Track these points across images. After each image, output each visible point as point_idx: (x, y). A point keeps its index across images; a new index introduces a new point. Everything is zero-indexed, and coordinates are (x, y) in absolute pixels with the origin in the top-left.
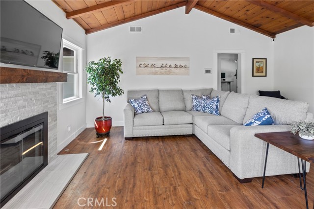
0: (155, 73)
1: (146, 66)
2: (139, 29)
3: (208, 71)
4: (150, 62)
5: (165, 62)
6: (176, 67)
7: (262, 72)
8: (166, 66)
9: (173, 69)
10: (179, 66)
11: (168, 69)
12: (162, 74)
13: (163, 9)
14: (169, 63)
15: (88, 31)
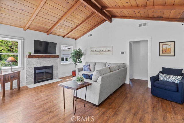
0: (97, 54)
1: (93, 51)
2: (91, 35)
3: (123, 53)
4: (95, 49)
5: (100, 49)
6: (105, 51)
7: (170, 53)
8: (101, 51)
9: (104, 52)
10: (107, 50)
11: (102, 52)
12: (99, 55)
13: (99, 24)
14: (102, 49)
15: (76, 39)
